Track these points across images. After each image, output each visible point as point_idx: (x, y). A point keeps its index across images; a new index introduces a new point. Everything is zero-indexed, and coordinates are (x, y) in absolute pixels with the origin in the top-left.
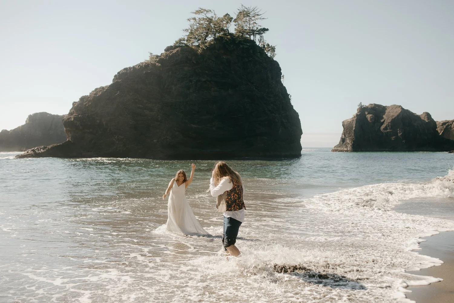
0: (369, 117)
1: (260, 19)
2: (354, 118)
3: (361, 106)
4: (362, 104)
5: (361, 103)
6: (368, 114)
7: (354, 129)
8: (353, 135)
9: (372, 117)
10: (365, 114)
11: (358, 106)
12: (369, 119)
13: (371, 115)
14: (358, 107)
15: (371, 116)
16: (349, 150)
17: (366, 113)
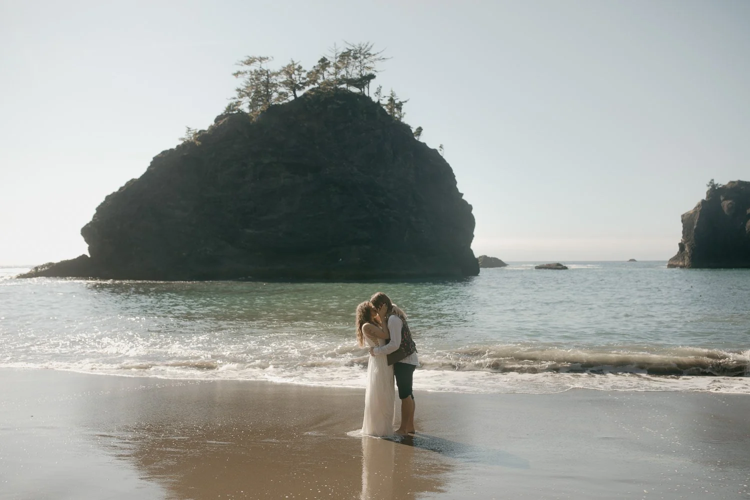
0: (726, 204)
1: (379, 60)
2: (698, 208)
3: (714, 186)
4: (715, 183)
5: (713, 180)
6: (724, 200)
7: (695, 227)
8: (693, 237)
9: (730, 206)
10: (720, 200)
11: (708, 186)
12: (725, 209)
13: (729, 202)
14: (707, 189)
15: (729, 204)
16: (686, 264)
17: (722, 198)
